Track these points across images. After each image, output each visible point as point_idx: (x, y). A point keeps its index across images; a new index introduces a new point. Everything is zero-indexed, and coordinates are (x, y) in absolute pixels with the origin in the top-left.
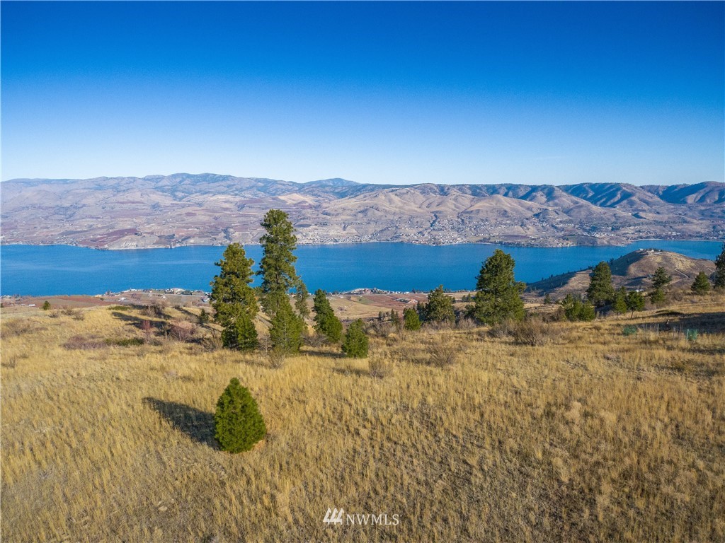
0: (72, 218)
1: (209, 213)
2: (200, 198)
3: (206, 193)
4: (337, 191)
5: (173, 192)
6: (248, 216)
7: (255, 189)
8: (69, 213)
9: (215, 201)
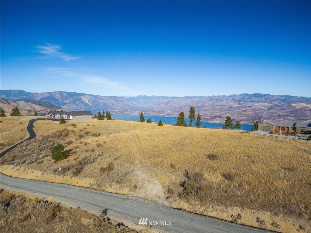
0: (200, 110)
1: (253, 111)
2: (250, 104)
3: (254, 102)
5: (239, 101)
6: (273, 113)
7: (280, 101)
8: (199, 108)
9: (258, 105)
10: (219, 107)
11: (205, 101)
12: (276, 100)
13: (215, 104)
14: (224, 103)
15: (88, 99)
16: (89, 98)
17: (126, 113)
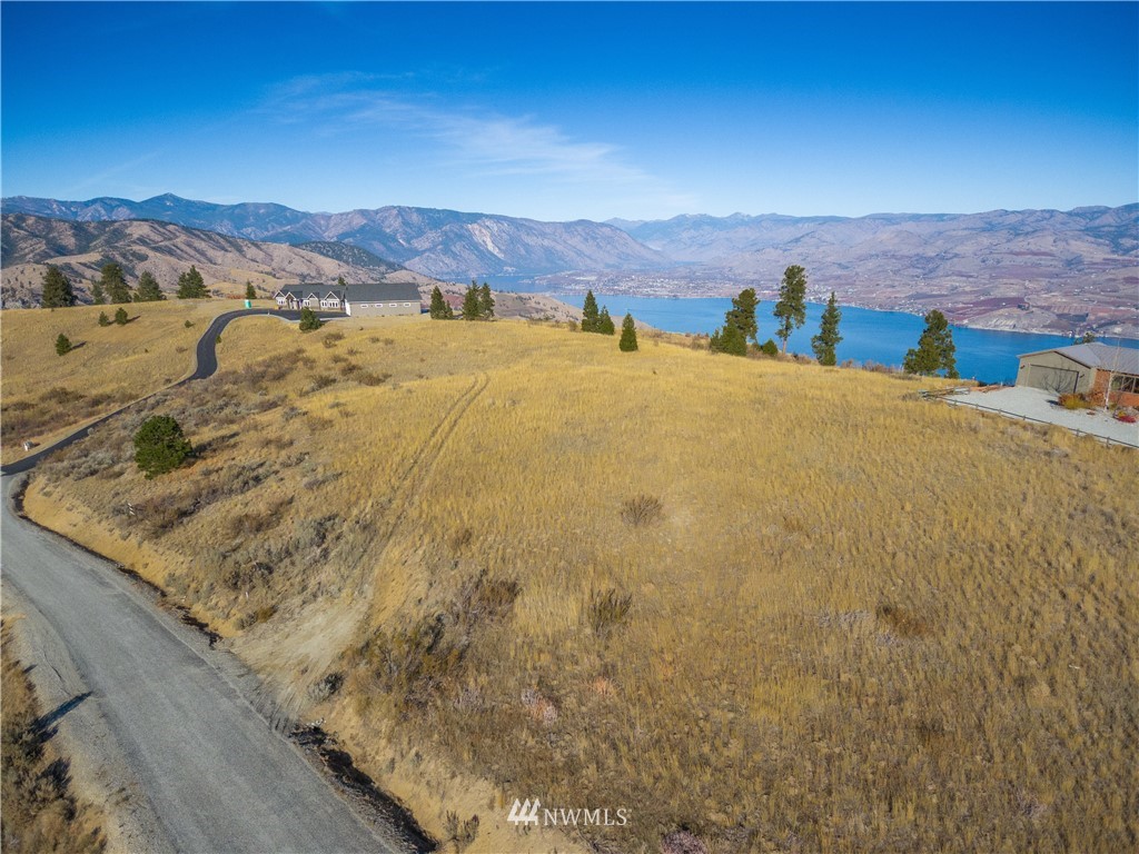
0: (932, 275)
8: (930, 266)
10: (1020, 260)
11: (960, 233)
13: (1007, 245)
14: (1045, 243)
15: (492, 235)
16: (496, 229)
17: (623, 286)
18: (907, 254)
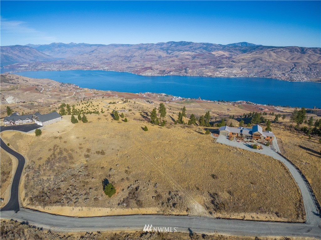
0: (130, 61)
1: (180, 61)
2: (177, 53)
3: (180, 51)
4: (242, 49)
5: (167, 50)
6: (196, 62)
7: (202, 49)
8: (129, 59)
9: (183, 55)
10: (149, 57)
11: (134, 50)
12: (198, 48)
13: (145, 53)
14: (153, 52)
17: (39, 67)
18: (123, 56)
